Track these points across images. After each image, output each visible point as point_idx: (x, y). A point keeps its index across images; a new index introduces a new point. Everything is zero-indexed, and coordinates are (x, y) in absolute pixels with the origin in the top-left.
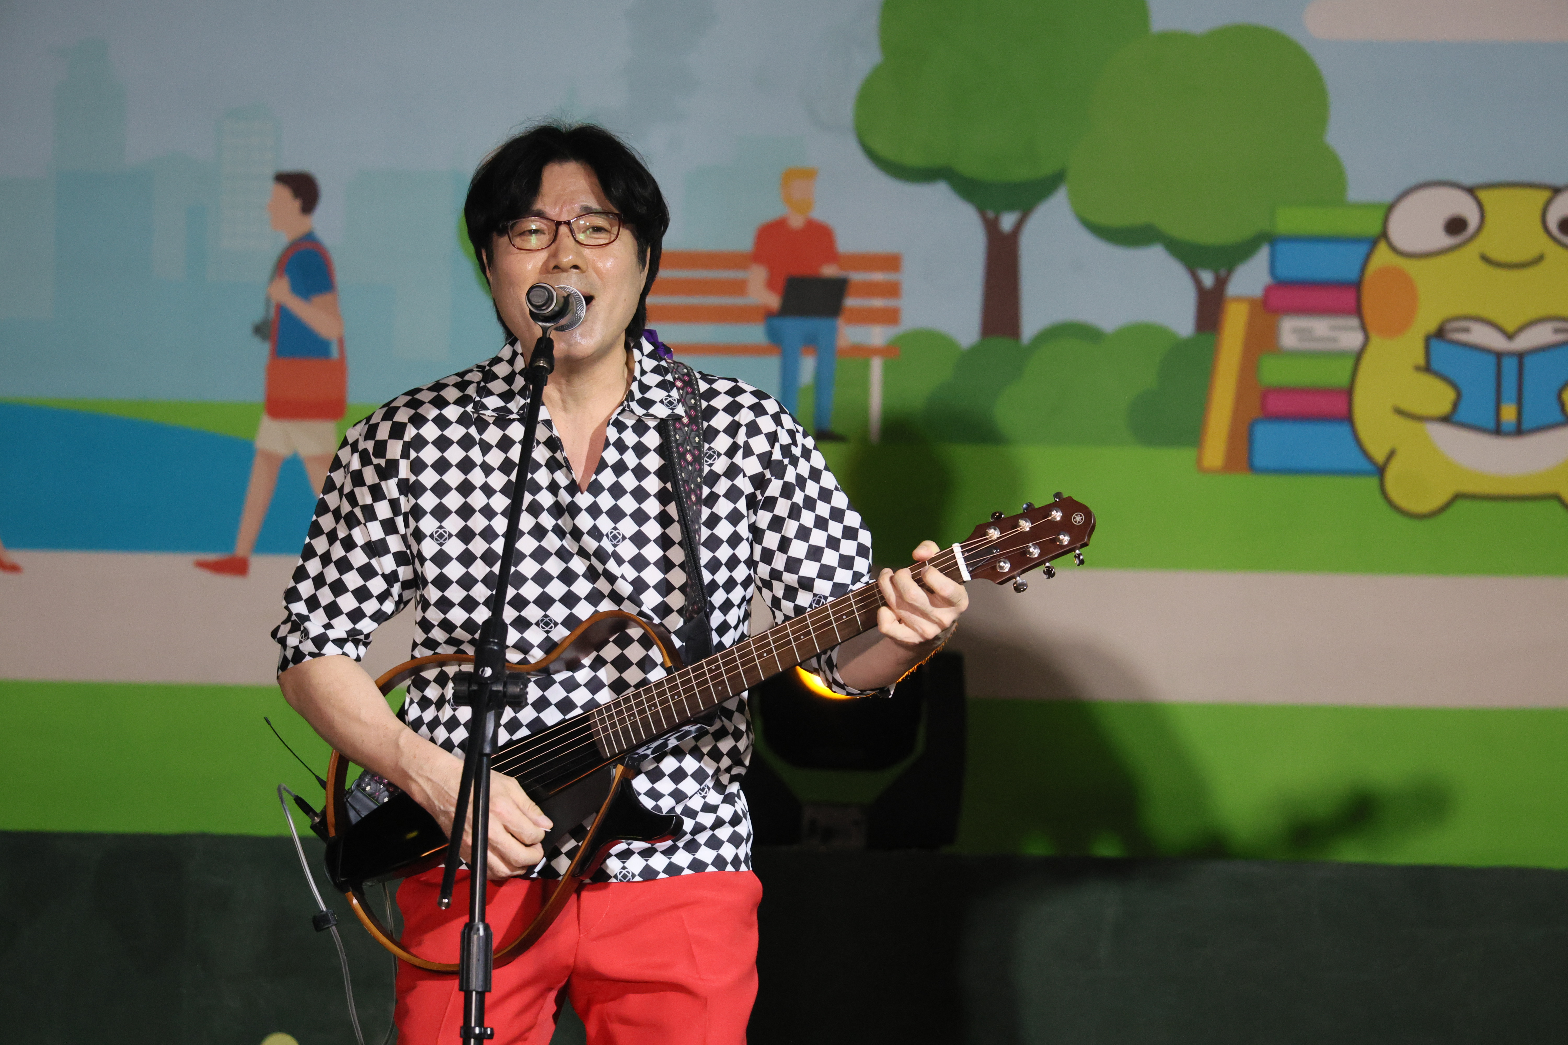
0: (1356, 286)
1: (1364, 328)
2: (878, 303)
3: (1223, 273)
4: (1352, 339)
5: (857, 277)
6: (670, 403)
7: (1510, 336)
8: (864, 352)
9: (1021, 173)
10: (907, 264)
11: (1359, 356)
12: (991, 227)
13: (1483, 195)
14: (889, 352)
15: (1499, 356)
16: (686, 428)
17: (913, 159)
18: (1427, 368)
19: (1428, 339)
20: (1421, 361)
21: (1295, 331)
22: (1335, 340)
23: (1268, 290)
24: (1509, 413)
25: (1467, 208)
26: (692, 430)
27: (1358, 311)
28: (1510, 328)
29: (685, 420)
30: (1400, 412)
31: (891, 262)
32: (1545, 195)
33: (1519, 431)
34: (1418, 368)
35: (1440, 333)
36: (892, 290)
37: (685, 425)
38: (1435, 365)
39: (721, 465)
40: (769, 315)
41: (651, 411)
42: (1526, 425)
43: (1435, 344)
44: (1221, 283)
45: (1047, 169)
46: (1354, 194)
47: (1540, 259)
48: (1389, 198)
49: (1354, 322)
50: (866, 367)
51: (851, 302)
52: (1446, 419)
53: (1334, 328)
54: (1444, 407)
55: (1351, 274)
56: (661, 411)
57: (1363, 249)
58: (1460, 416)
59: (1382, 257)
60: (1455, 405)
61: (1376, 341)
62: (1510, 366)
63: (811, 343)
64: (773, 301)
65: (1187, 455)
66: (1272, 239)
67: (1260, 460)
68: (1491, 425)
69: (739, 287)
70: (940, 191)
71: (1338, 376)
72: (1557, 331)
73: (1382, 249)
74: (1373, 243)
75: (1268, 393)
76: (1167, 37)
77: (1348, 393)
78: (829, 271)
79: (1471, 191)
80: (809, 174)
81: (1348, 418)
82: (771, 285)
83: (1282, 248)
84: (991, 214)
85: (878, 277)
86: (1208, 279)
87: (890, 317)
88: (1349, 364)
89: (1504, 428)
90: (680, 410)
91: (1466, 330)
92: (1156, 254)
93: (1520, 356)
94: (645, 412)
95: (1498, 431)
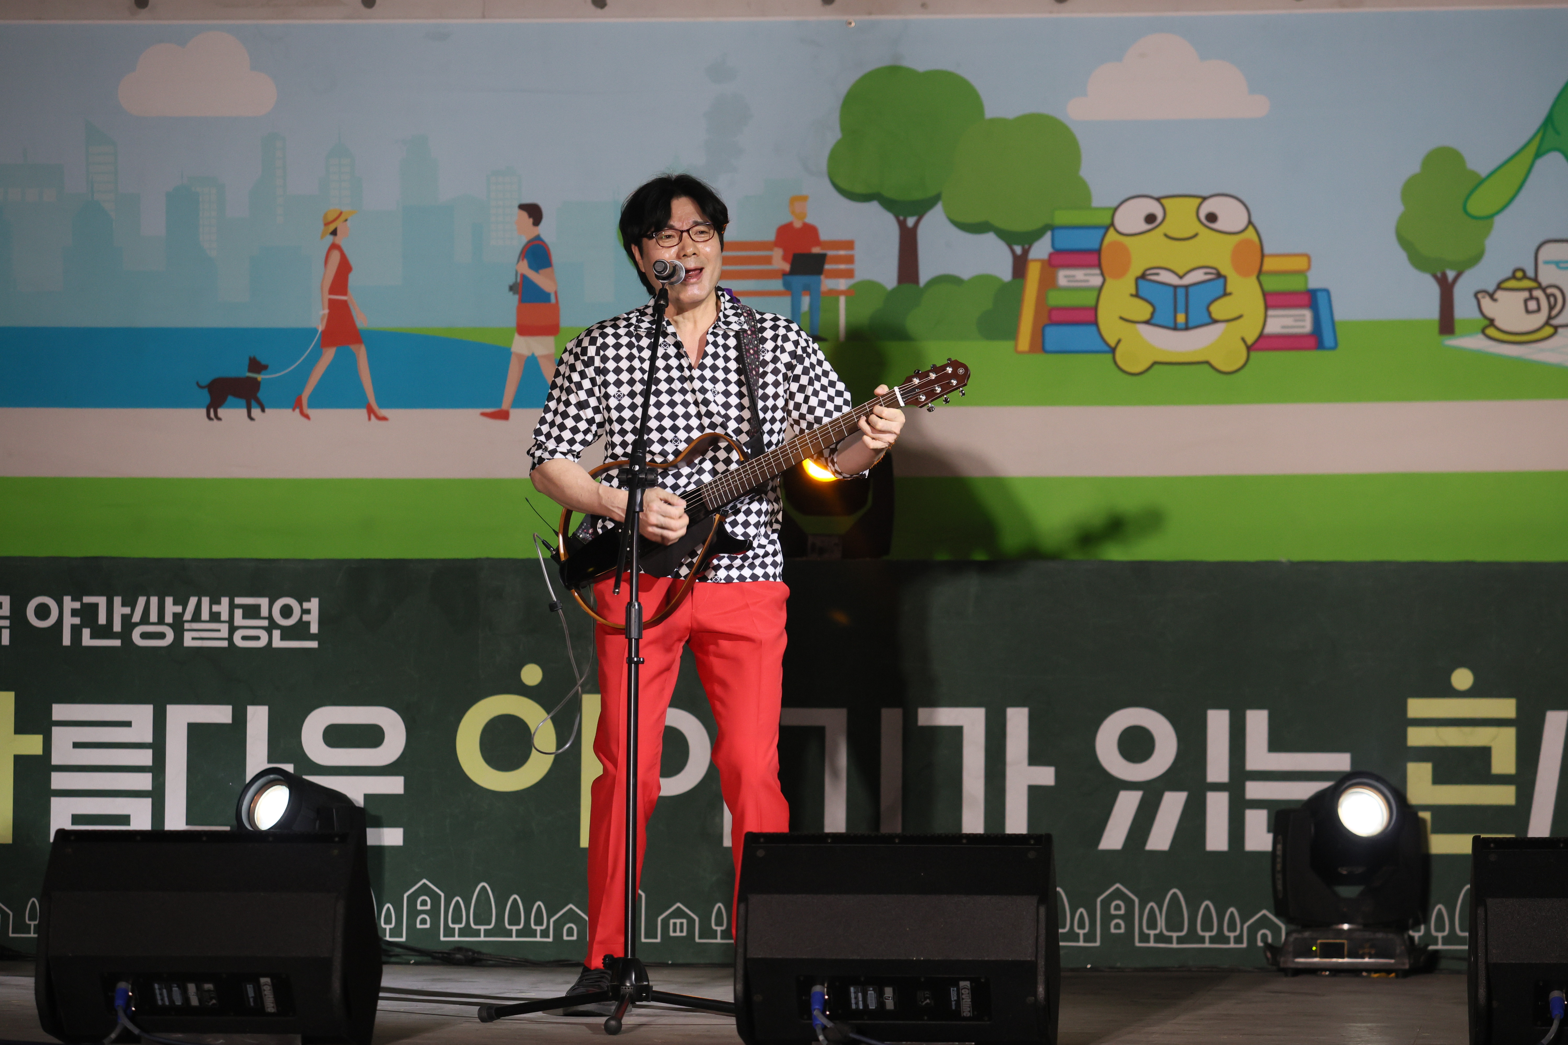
0: (1098, 252)
1: (1102, 274)
2: (842, 267)
3: (1026, 246)
4: (1096, 281)
5: (830, 253)
6: (740, 323)
7: (1181, 277)
8: (835, 293)
9: (918, 195)
10: (857, 245)
11: (1101, 289)
12: (902, 225)
13: (1164, 201)
14: (848, 293)
15: (1175, 287)
16: (750, 337)
17: (859, 189)
18: (1137, 295)
19: (1137, 279)
20: (1133, 292)
21: (1066, 276)
22: (1087, 281)
23: (1051, 255)
24: (1181, 318)
25: (1154, 208)
26: (753, 338)
27: (1099, 265)
28: (1181, 273)
29: (749, 332)
30: (1122, 318)
31: (849, 245)
32: (1199, 201)
33: (1187, 328)
34: (1132, 295)
35: (1143, 276)
36: (850, 260)
37: (749, 335)
38: (1141, 294)
39: (769, 357)
40: (784, 274)
41: (730, 327)
42: (1191, 324)
43: (1141, 282)
44: (1026, 252)
45: (932, 193)
46: (1095, 203)
47: (1196, 235)
48: (1115, 204)
49: (1097, 271)
50: (837, 301)
51: (827, 267)
52: (1147, 322)
53: (1086, 275)
54: (1147, 316)
55: (1096, 246)
56: (736, 327)
57: (1102, 232)
58: (1153, 321)
59: (1111, 236)
60: (1153, 314)
61: (1109, 281)
62: (1181, 293)
63: (807, 289)
64: (787, 267)
65: (1010, 344)
66: (1052, 228)
67: (1048, 347)
68: (1172, 325)
69: (768, 260)
70: (874, 206)
71: (1088, 300)
72: (1206, 274)
73: (1111, 231)
74: (1107, 229)
75: (1052, 310)
76: (993, 121)
77: (1095, 309)
78: (816, 250)
79: (1158, 199)
80: (804, 198)
81: (1095, 323)
82: (785, 258)
83: (1057, 232)
84: (901, 218)
85: (842, 253)
86: (1018, 250)
87: (849, 274)
88: (1095, 294)
89: (1179, 326)
90: (746, 327)
91: (1157, 274)
92: (990, 238)
93: (1187, 287)
94: (727, 327)
95: (1175, 328)
